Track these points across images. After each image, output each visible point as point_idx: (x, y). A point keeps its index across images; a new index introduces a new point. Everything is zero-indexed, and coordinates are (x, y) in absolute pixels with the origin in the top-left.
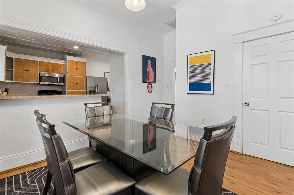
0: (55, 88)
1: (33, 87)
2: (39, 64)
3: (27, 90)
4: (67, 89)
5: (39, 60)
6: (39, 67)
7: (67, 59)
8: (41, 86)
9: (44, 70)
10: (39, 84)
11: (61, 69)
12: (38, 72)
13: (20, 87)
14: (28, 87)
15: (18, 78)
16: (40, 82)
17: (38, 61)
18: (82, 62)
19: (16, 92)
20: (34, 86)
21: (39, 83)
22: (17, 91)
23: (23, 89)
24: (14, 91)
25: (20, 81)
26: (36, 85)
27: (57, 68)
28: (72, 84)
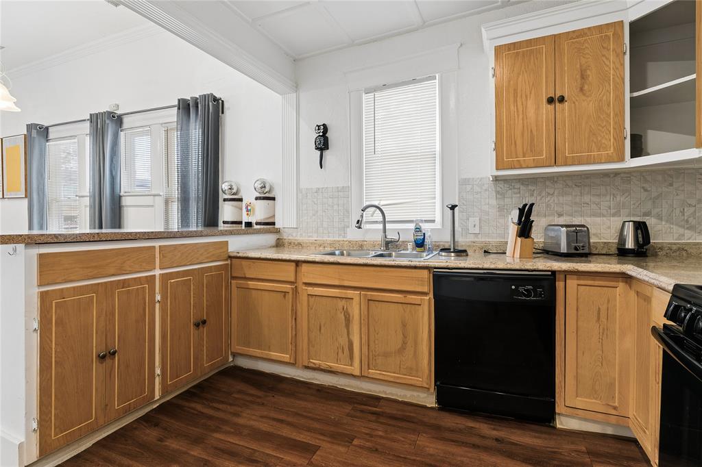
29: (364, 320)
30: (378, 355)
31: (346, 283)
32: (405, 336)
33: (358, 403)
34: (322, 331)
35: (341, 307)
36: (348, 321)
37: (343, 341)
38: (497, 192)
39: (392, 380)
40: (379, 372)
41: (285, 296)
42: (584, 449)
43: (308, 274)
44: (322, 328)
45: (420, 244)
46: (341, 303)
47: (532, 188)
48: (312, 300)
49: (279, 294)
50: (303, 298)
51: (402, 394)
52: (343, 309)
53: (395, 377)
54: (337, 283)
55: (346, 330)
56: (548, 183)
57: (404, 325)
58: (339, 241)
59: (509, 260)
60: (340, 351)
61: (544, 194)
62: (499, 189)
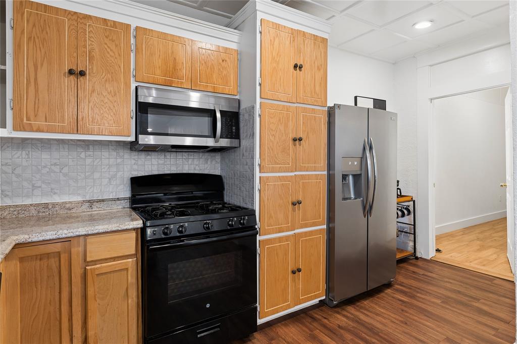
0: (196, 162)
1: (112, 161)
2: (133, 41)
3: (86, 178)
4: (257, 169)
5: (134, 24)
6: (132, 55)
7: (260, 16)
8: (143, 156)
9: (158, 72)
10: (133, 146)
11: (225, 72)
12: (128, 85)
13: (55, 164)
14: (88, 161)
15: (32, 114)
16: (140, 137)
17: (128, 26)
18: (316, 37)
19: (34, 187)
20: (115, 153)
21: (132, 139)
22: (39, 184)
23: (65, 170)
24: (25, 184)
25: (39, 130)
26: (121, 154)
27: (212, 64)
28: (277, 143)
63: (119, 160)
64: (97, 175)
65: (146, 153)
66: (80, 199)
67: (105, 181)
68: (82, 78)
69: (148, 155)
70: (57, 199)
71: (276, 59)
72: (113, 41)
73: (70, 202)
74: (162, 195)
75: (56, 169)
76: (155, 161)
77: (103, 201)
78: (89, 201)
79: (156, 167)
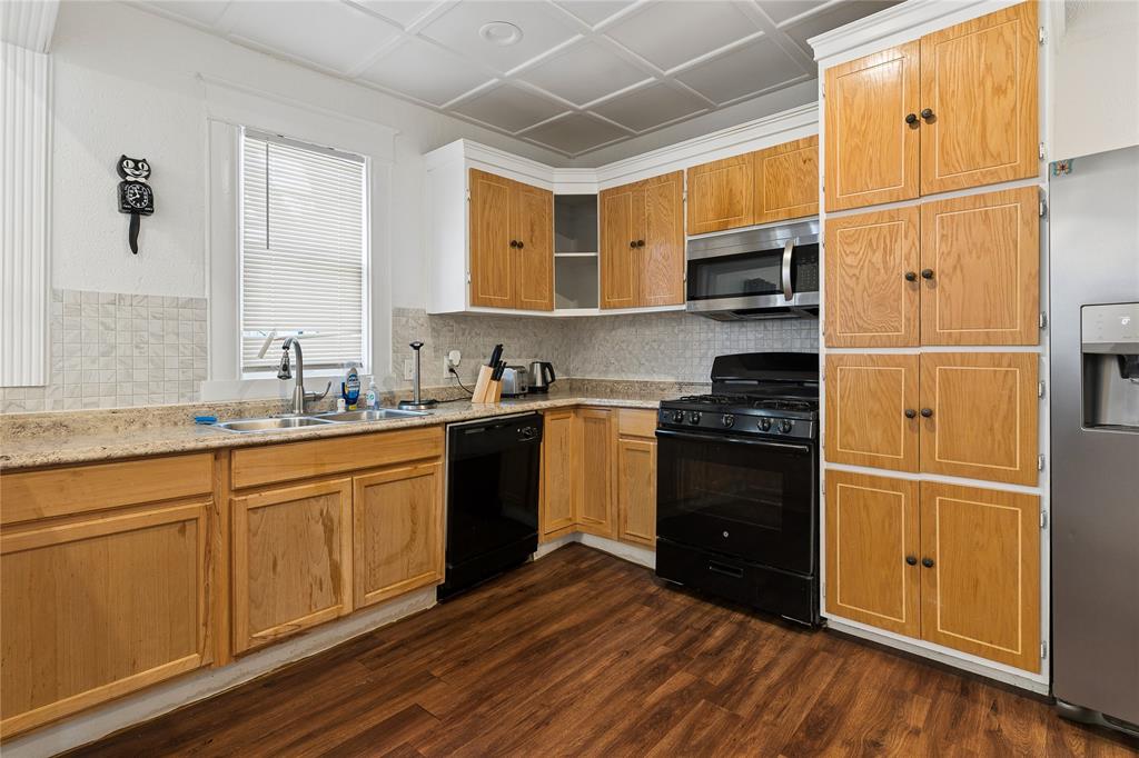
2: (685, 187)
4: (822, 341)
5: (684, 166)
6: (685, 205)
7: (824, 69)
11: (808, 180)
14: (681, 336)
15: (610, 292)
18: (985, 20)
19: (640, 364)
22: (643, 361)
23: (662, 347)
24: (634, 360)
25: (615, 307)
27: (786, 175)
28: (865, 289)
29: (358, 520)
30: (379, 566)
31: (329, 469)
32: (414, 523)
33: (361, 653)
34: (279, 568)
35: (316, 513)
36: (330, 530)
37: (321, 569)
38: (433, 329)
39: (398, 592)
40: (380, 591)
41: (182, 531)
42: (563, 563)
43: (248, 470)
44: (280, 562)
45: (352, 400)
46: (316, 507)
47: (464, 326)
48: (255, 517)
49: (165, 530)
50: (241, 518)
51: (397, 611)
52: (321, 514)
53: (400, 587)
54: (311, 472)
55: (326, 549)
56: (476, 322)
57: (414, 508)
58: (183, 408)
59: (475, 407)
60: (315, 588)
61: (473, 334)
62: (434, 325)
63: (711, 335)
64: (688, 354)
65: (740, 324)
66: (671, 379)
67: (697, 361)
68: (642, 248)
69: (743, 326)
70: (656, 378)
71: (858, 128)
72: (666, 197)
73: (664, 383)
74: (756, 382)
75: (655, 345)
76: (751, 336)
77: (692, 384)
78: (679, 384)
79: (753, 343)
